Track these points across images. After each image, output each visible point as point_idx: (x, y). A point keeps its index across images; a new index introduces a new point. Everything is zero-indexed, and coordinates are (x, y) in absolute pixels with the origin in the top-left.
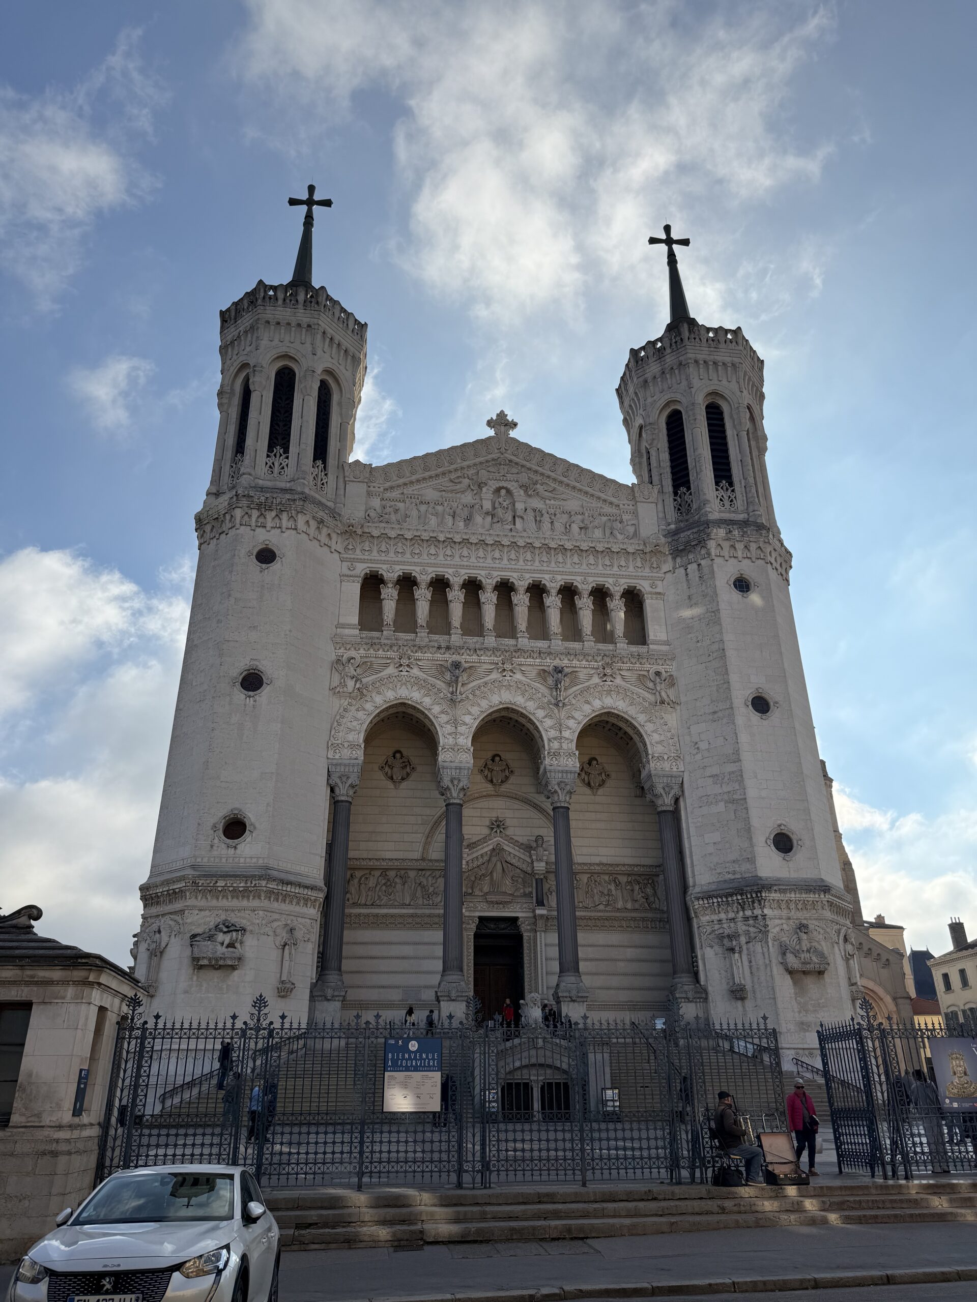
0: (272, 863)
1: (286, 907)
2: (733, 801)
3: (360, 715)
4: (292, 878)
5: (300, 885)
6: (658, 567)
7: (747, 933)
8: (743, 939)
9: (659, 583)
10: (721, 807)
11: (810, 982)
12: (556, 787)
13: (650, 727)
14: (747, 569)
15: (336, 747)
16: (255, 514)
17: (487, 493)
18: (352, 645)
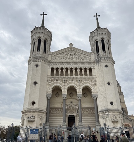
0: (38, 108)
1: (41, 114)
2: (104, 98)
3: (51, 88)
4: (41, 110)
7: (106, 116)
8: (106, 117)
9: (94, 67)
10: (103, 99)
11: (115, 123)
12: (79, 97)
13: (93, 88)
14: (107, 64)
15: (47, 92)
16: (35, 60)
17: (69, 55)
18: (50, 78)
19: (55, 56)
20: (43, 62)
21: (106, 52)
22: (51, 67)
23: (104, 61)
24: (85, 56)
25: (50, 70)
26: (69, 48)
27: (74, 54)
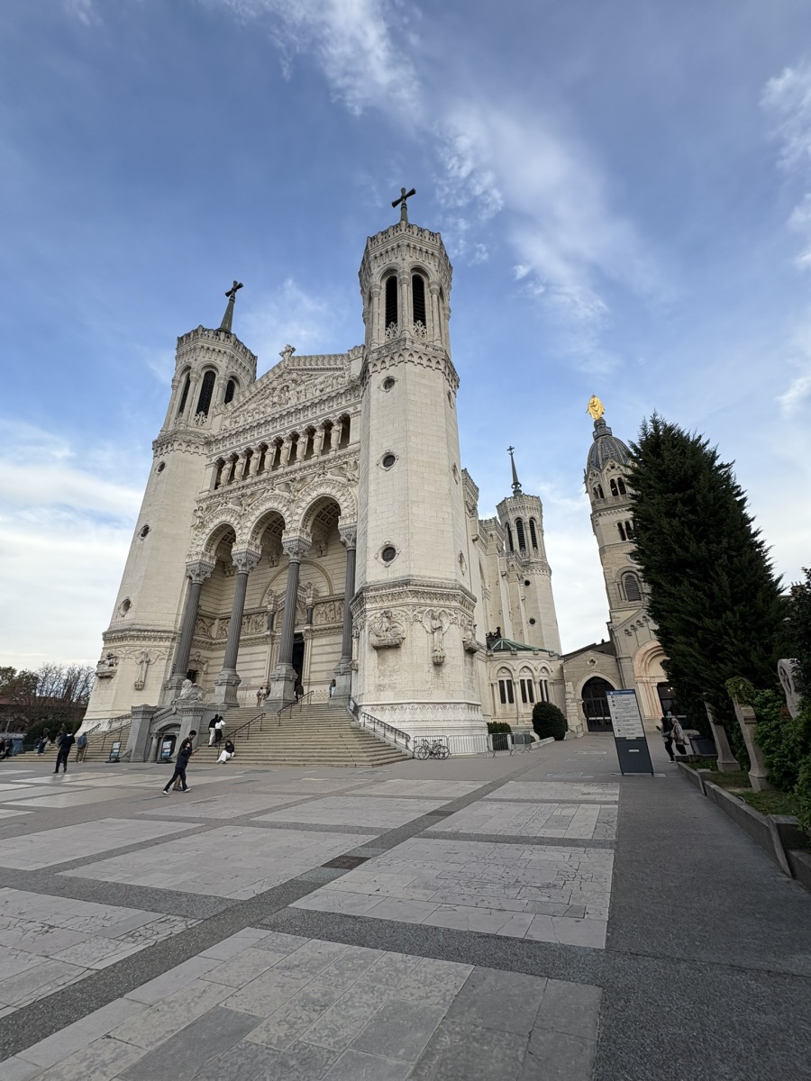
0: (136, 622)
1: (144, 643)
3: (204, 536)
4: (149, 628)
5: (153, 631)
6: (359, 395)
9: (359, 406)
11: (390, 655)
12: (288, 552)
13: (343, 498)
14: (392, 372)
15: (189, 555)
16: (159, 449)
17: (277, 393)
18: (204, 500)
19: (234, 415)
20: (184, 447)
21: (398, 323)
22: (214, 459)
23: (379, 363)
24: (330, 373)
25: (211, 471)
26: (278, 366)
27: (294, 381)
